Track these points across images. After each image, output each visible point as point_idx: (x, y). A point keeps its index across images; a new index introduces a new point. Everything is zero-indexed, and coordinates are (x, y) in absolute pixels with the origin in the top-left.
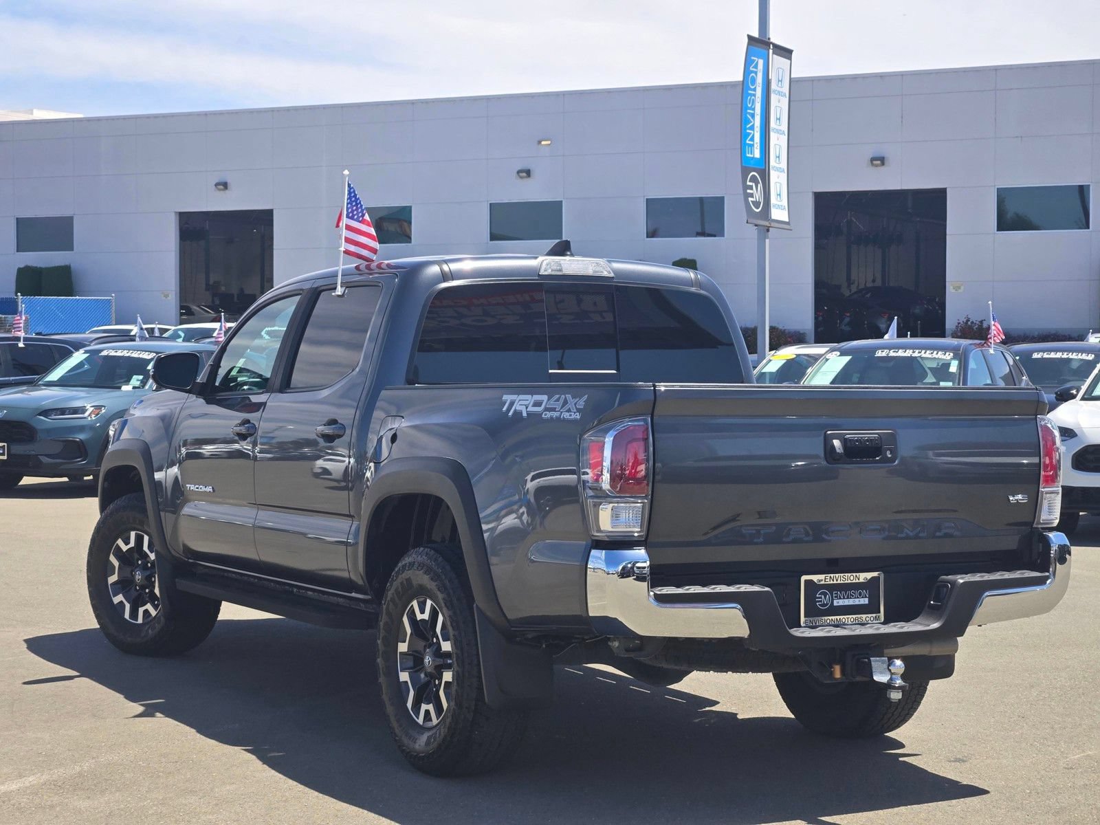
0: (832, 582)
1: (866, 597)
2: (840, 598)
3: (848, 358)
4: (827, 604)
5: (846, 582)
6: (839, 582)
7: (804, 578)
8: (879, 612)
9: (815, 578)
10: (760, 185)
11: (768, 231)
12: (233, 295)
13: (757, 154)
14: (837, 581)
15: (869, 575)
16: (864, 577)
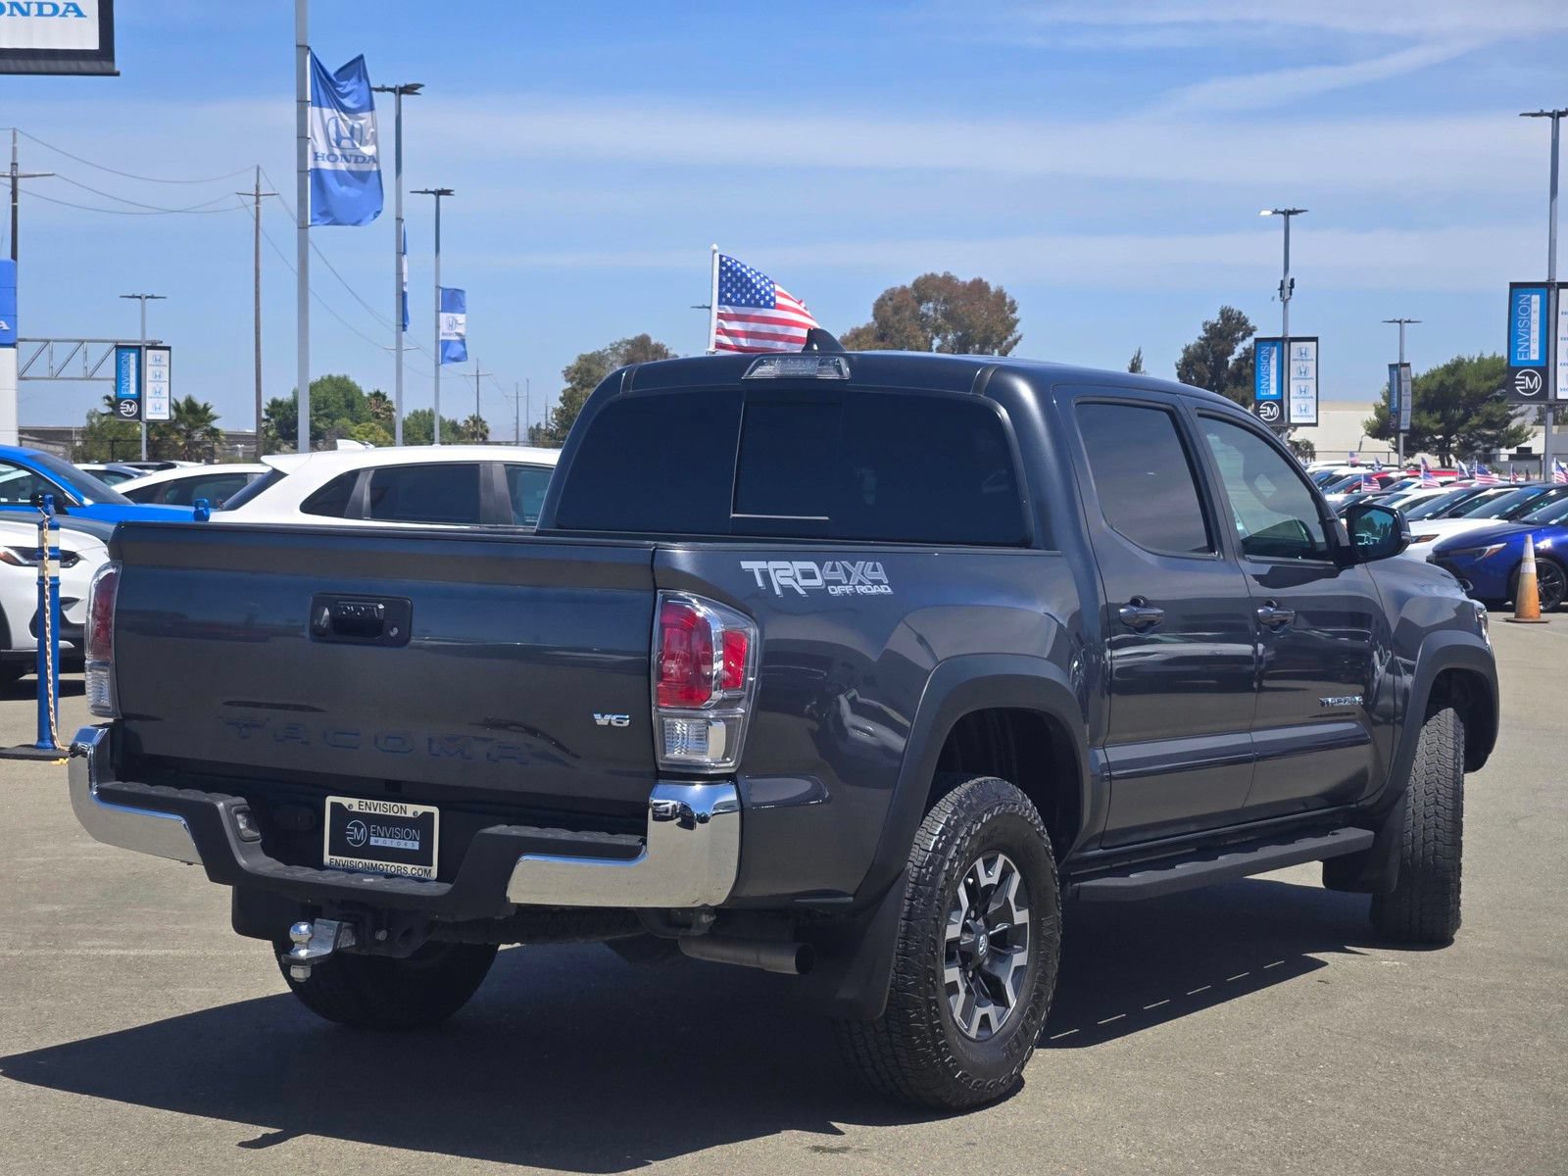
0: (368, 811)
1: (415, 840)
2: (380, 836)
4: (360, 841)
5: (388, 813)
6: (378, 812)
7: (330, 799)
8: (431, 865)
9: (345, 801)
14: (375, 810)
15: (421, 809)
16: (412, 810)
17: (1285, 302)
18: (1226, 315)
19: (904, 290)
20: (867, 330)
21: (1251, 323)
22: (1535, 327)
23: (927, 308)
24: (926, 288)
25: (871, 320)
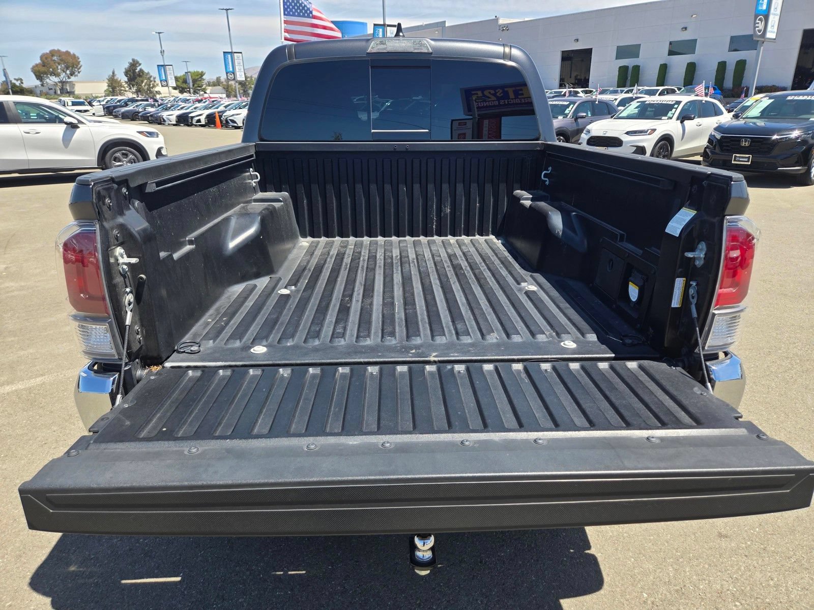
3: (772, 100)
10: (763, 22)
11: (763, 43)
12: (582, 79)
13: (764, 7)
17: (163, 56)
18: (133, 60)
19: (47, 54)
20: (39, 64)
21: (140, 62)
22: (230, 63)
23: (55, 58)
24: (53, 53)
25: (40, 61)
